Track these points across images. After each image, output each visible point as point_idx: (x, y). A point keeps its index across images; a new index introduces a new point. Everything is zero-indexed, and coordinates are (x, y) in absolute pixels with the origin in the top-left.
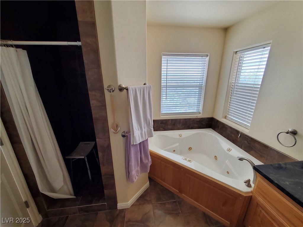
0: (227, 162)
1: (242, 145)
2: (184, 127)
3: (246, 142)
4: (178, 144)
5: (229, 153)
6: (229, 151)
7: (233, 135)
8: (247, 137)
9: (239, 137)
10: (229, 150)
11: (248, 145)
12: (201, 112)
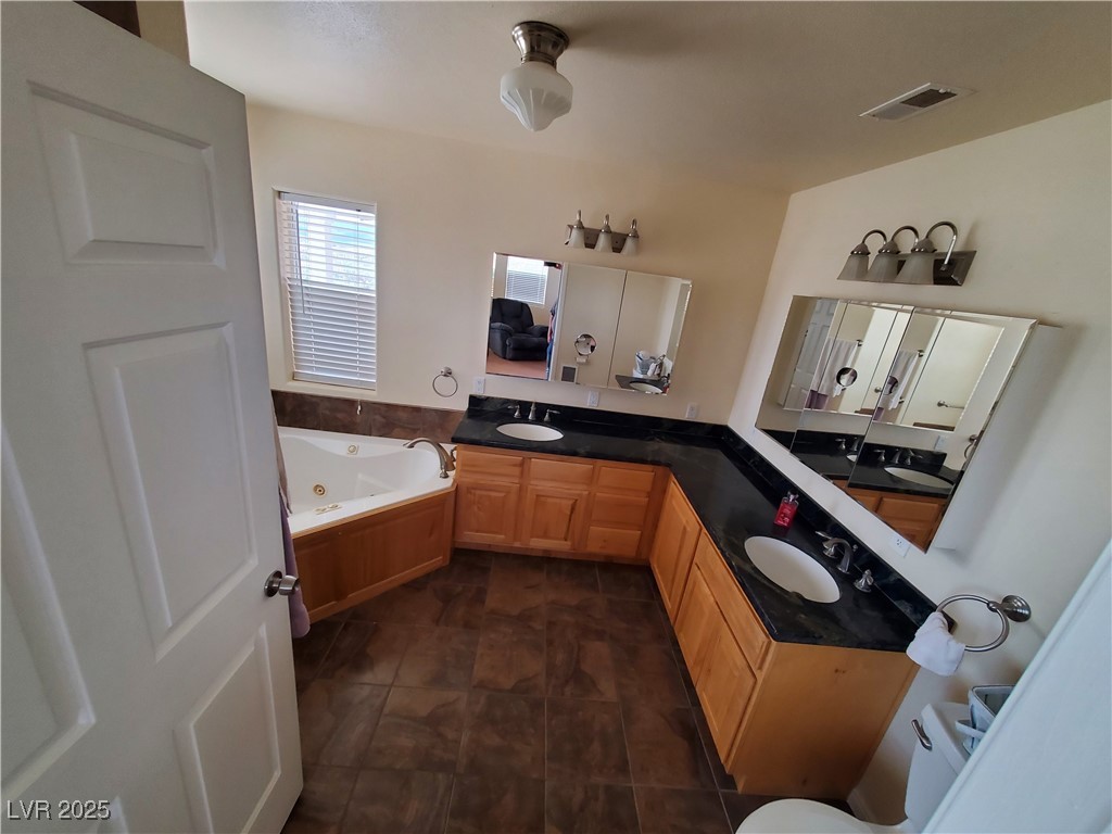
0: (360, 476)
1: (371, 428)
3: (378, 417)
5: (358, 456)
6: (355, 453)
7: (340, 415)
8: (378, 406)
9: (358, 412)
10: (354, 450)
11: (383, 420)
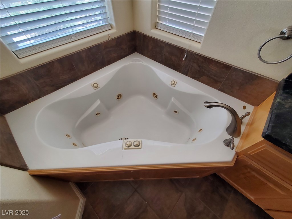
0: (173, 99)
1: (188, 71)
2: (94, 66)
3: (195, 65)
4: (98, 102)
5: (174, 88)
6: (174, 86)
8: (198, 57)
9: (184, 59)
10: (174, 84)
11: (198, 68)
12: (113, 23)
